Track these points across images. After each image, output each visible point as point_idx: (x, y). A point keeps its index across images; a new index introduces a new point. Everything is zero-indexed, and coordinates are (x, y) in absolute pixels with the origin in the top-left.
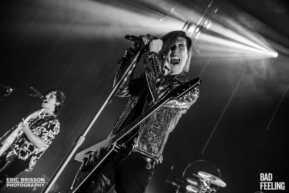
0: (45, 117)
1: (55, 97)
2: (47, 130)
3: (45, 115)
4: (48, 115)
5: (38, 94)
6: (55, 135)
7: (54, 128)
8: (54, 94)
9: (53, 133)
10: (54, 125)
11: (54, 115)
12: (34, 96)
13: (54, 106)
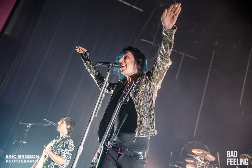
0: (61, 140)
1: (65, 122)
2: (63, 150)
3: (60, 138)
4: (63, 138)
5: (51, 123)
6: (70, 152)
7: (69, 146)
8: (64, 120)
9: (69, 151)
10: (68, 144)
11: (68, 136)
12: (48, 125)
13: (66, 129)
